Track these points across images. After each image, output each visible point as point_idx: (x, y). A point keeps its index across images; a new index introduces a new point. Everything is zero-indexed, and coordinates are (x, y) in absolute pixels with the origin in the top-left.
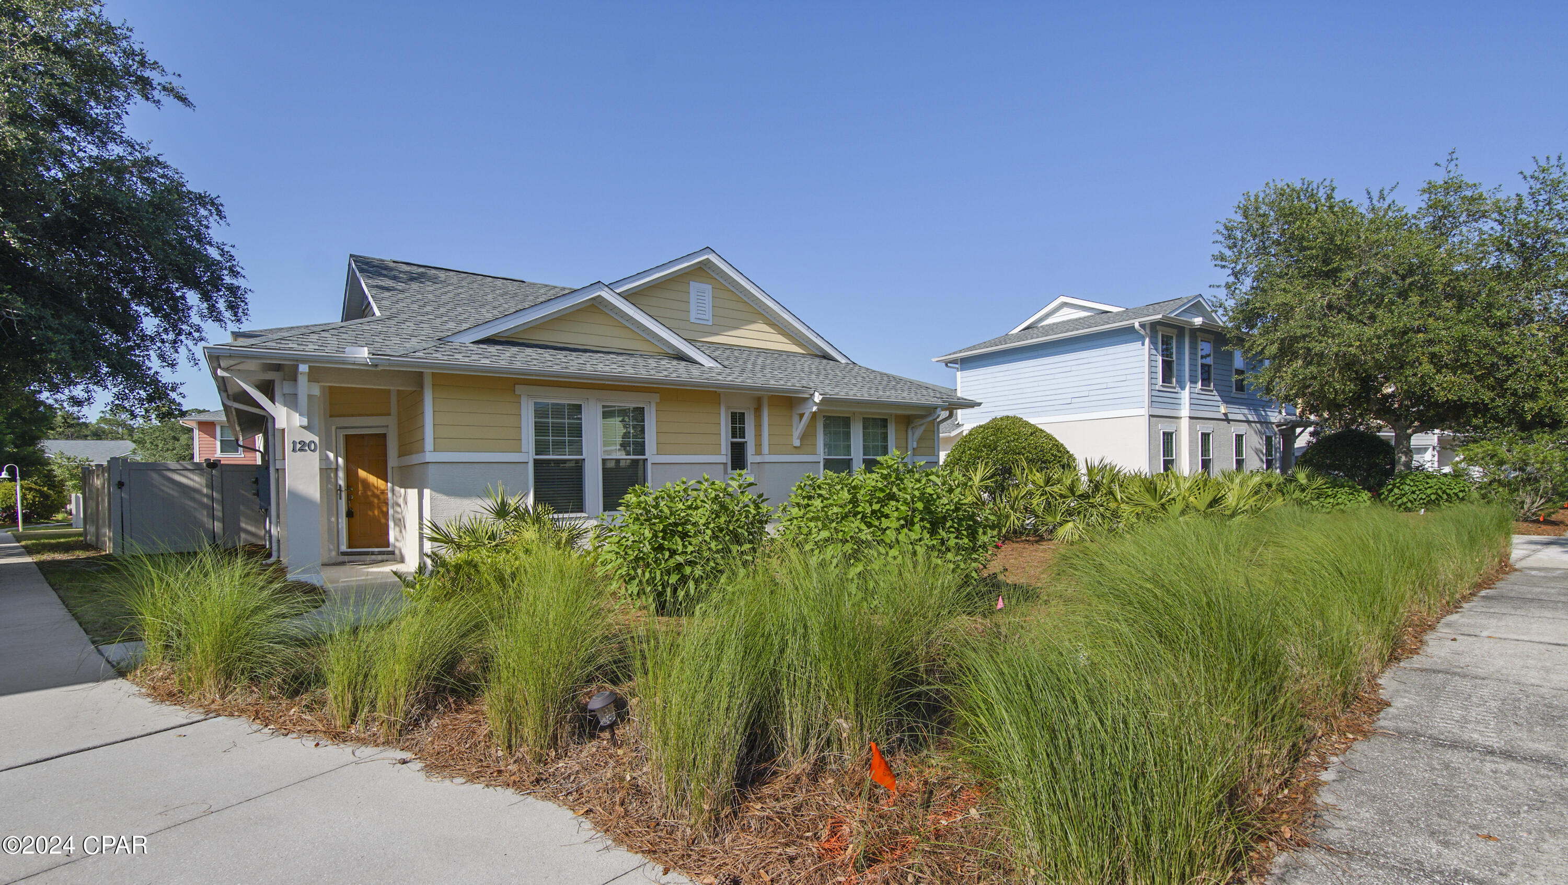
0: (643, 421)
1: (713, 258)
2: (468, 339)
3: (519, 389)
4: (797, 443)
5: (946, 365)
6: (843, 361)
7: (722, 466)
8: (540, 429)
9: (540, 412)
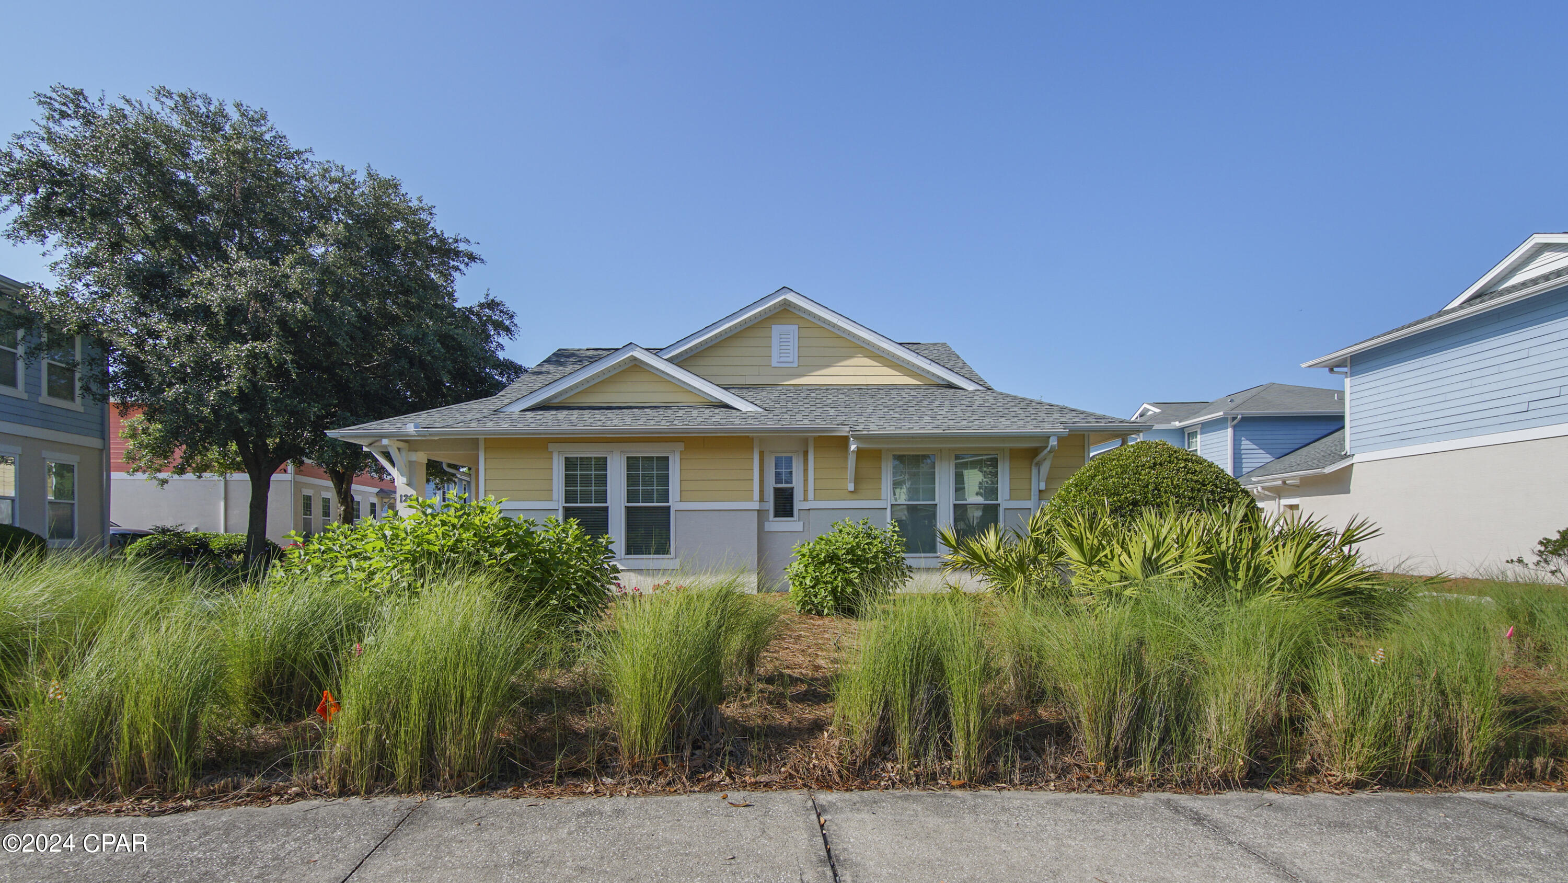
0: (668, 469)
1: (791, 297)
2: (517, 408)
3: (551, 447)
4: (851, 487)
5: (1331, 370)
6: (971, 387)
7: (756, 513)
8: (569, 480)
9: (570, 464)
